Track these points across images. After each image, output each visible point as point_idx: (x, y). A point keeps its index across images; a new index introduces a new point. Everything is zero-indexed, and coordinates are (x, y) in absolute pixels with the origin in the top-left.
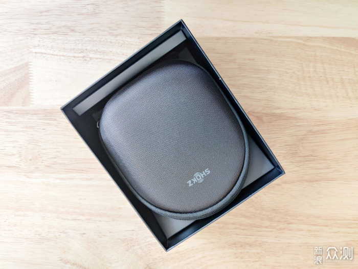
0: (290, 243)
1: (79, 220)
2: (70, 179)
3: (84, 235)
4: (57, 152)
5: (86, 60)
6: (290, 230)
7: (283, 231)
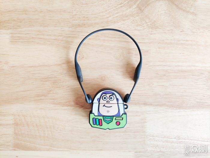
0: (55, 27)
1: (184, 41)
2: (189, 66)
3: (182, 31)
4: (197, 83)
6: (55, 35)
7: (59, 35)
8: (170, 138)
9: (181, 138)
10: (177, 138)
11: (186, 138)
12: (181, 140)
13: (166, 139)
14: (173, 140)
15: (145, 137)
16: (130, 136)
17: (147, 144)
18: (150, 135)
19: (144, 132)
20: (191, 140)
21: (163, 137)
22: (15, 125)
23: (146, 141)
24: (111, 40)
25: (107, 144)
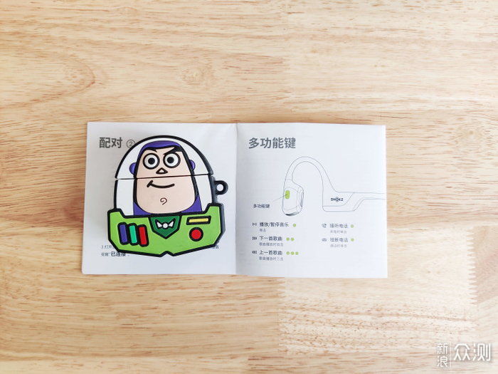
8: (352, 313)
9: (387, 312)
10: (374, 312)
11: (400, 313)
12: (386, 319)
13: (342, 316)
14: (363, 318)
15: (280, 310)
16: (235, 310)
17: (285, 333)
18: (294, 306)
19: (276, 296)
20: (417, 316)
21: (333, 309)
23: (281, 325)
24: (175, 32)
25: (166, 335)
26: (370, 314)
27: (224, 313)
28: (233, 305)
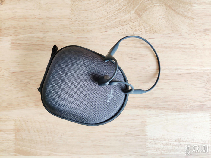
0: (55, 33)
1: (183, 44)
2: (188, 69)
3: (179, 35)
4: (196, 86)
5: (179, 140)
6: (55, 41)
8: (170, 141)
9: (182, 141)
11: (186, 141)
12: (181, 143)
13: (167, 142)
14: (174, 143)
15: (146, 140)
16: (131, 140)
17: (148, 147)
18: (151, 138)
19: (145, 135)
20: (192, 142)
21: (164, 140)
22: (16, 130)
23: (146, 145)
26: (176, 141)
27: (127, 141)
28: (130, 138)
